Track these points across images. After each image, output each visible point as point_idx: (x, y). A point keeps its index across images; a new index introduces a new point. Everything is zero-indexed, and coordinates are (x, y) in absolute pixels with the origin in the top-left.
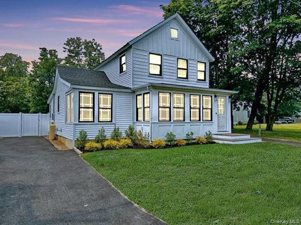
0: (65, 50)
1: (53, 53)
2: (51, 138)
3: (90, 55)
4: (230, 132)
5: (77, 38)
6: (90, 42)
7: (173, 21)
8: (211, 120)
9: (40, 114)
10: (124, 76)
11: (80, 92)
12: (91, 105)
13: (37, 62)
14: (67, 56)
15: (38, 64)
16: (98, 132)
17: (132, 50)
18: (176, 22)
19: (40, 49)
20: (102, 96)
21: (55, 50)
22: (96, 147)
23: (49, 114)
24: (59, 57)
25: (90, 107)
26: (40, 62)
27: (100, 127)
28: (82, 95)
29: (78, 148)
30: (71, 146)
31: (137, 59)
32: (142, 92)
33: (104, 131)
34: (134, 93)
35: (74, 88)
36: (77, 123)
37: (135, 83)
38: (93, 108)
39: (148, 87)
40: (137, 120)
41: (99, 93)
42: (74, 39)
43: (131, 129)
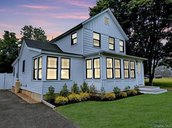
0: (21, 33)
1: (13, 35)
2: (16, 91)
3: (37, 37)
4: (144, 85)
5: (30, 26)
6: (38, 29)
7: (106, 13)
8: (135, 78)
9: (6, 73)
10: (74, 47)
11: (48, 57)
12: (55, 67)
13: (2, 40)
14: (23, 37)
15: (3, 41)
16: (62, 87)
17: (83, 28)
18: (108, 14)
19: (5, 31)
20: (63, 60)
21: (14, 33)
22: (65, 101)
23: (12, 74)
24: (16, 38)
25: (55, 68)
26: (4, 40)
27: (63, 83)
28: (49, 59)
29: (48, 101)
30: (40, 99)
31: (86, 35)
32: (92, 58)
33: (67, 86)
34: (84, 58)
35: (43, 54)
36: (45, 80)
37: (85, 51)
38: (57, 68)
39: (99, 54)
40: (87, 78)
41: (61, 58)
42: (28, 26)
43: (85, 84)
